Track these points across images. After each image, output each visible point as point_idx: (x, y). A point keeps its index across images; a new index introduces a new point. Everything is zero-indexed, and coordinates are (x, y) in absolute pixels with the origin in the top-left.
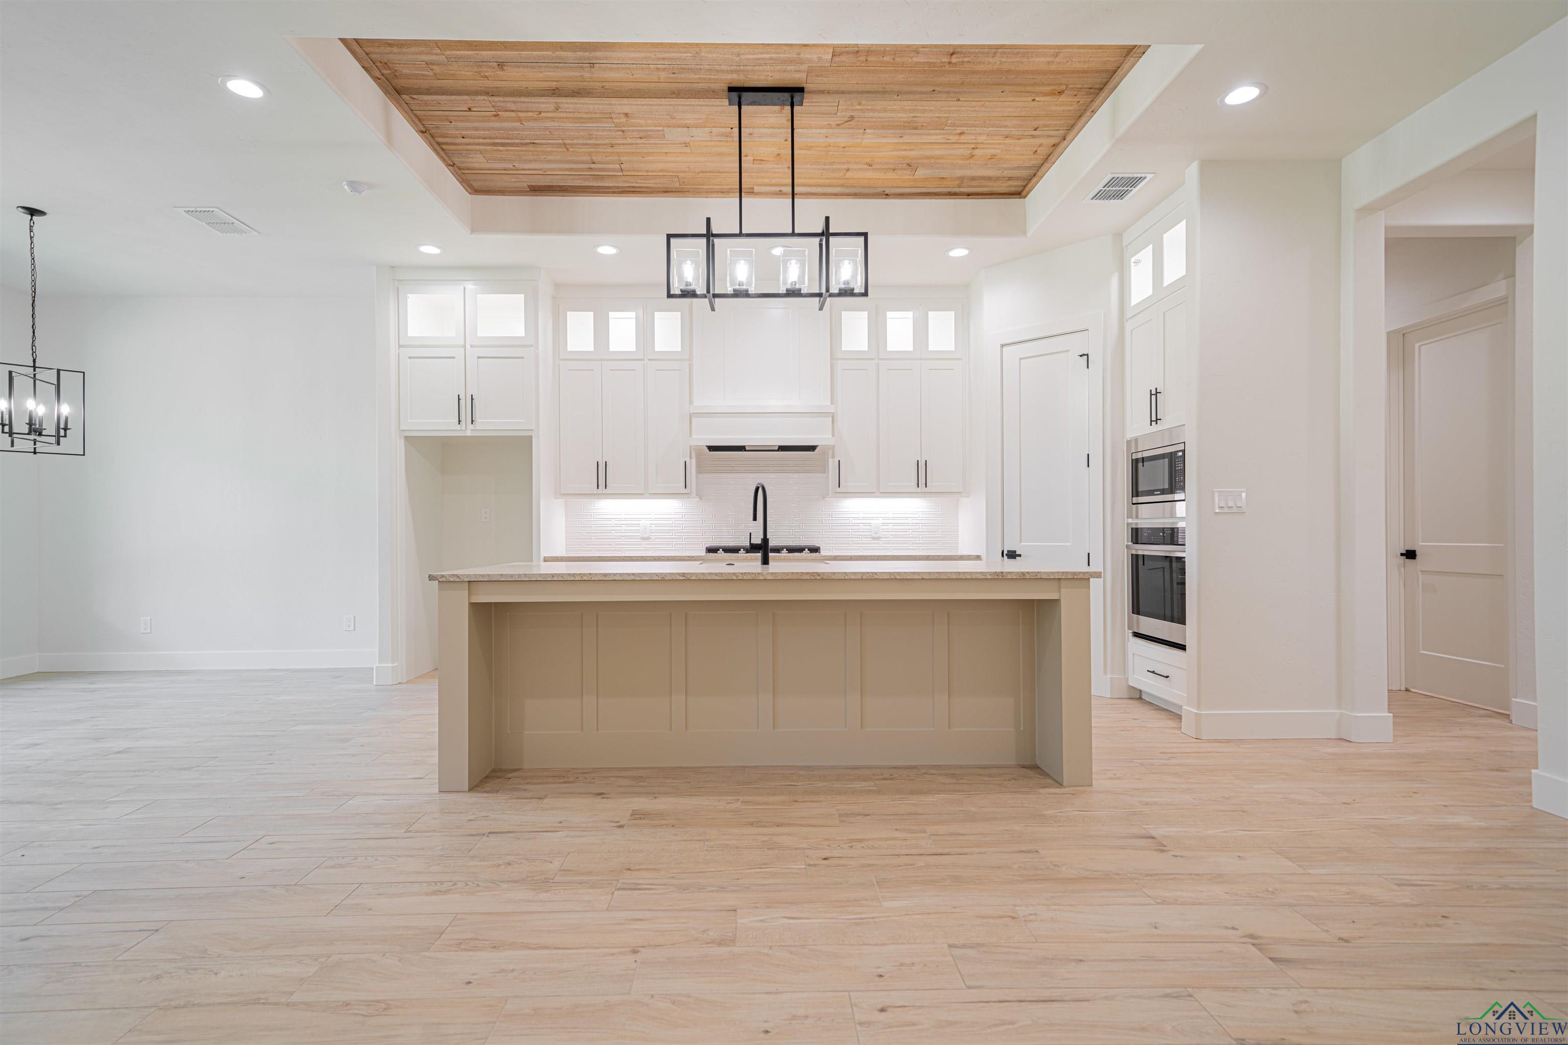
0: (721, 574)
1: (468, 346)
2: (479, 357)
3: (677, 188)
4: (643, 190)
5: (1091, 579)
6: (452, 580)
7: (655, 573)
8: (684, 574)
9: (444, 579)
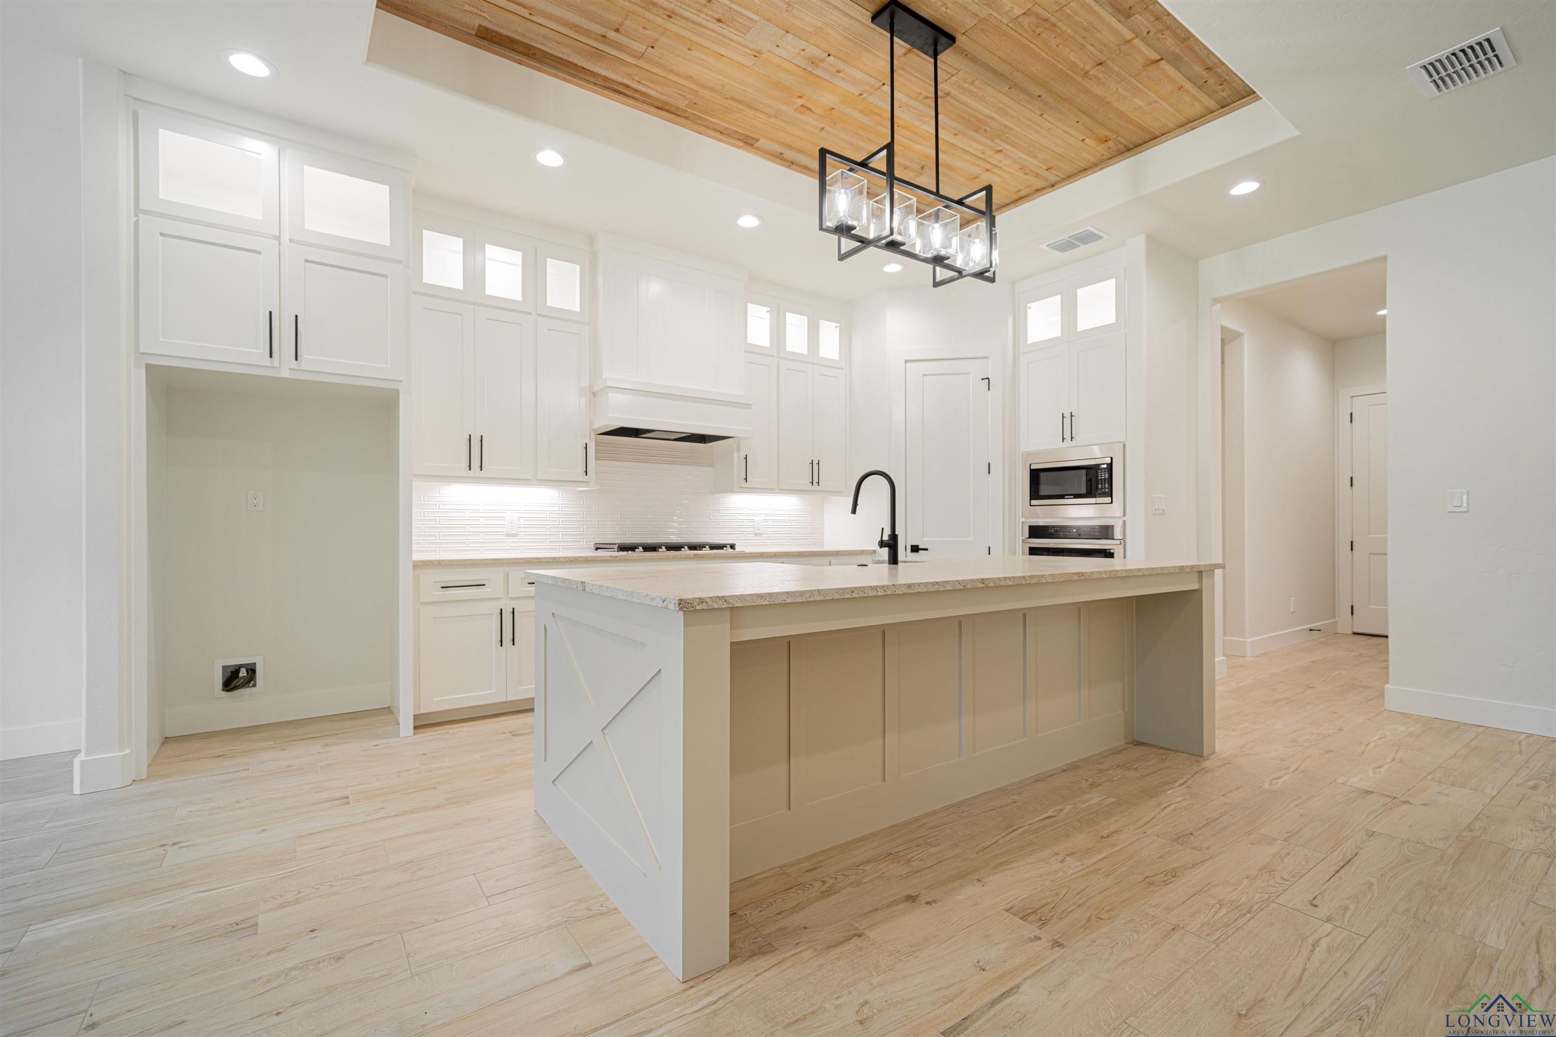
0: (1014, 578)
1: (285, 240)
2: (306, 261)
3: (678, 108)
4: (636, 95)
5: (1216, 570)
6: (716, 606)
7: (957, 581)
8: (982, 581)
9: (704, 606)
